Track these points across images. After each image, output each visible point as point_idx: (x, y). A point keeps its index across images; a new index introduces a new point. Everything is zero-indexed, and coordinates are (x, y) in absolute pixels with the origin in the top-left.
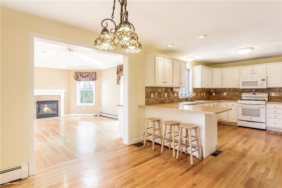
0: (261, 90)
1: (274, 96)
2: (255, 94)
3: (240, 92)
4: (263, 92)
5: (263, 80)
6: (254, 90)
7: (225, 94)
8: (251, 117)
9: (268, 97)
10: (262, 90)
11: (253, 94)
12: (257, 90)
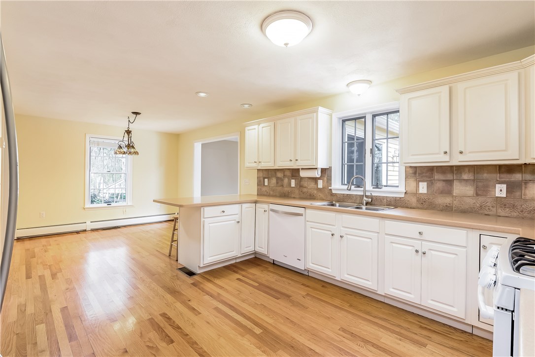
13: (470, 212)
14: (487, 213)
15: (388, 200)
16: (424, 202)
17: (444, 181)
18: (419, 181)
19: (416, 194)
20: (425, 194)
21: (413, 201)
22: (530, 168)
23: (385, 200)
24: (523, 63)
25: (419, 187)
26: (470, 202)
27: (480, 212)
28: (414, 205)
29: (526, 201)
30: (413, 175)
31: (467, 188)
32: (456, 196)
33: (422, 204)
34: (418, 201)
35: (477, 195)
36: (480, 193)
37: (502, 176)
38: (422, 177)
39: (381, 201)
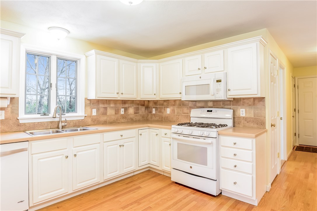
0: (221, 103)
1: (244, 115)
2: (211, 111)
3: (190, 107)
4: (226, 107)
5: (218, 81)
6: (210, 104)
7: (168, 111)
8: (192, 164)
9: (234, 118)
10: (223, 104)
11: (208, 111)
12: (215, 103)
13: (114, 123)
14: (119, 122)
15: (74, 122)
16: (95, 120)
17: (104, 108)
18: (92, 108)
19: (90, 116)
20: (95, 116)
21: (89, 121)
22: (130, 101)
23: (72, 123)
24: (138, 61)
25: (92, 112)
26: (114, 118)
27: (117, 122)
28: (90, 123)
29: (129, 115)
30: (89, 105)
31: (113, 111)
32: (108, 116)
33: (94, 122)
34: (92, 120)
35: (116, 114)
36: (116, 113)
37: (123, 105)
38: (94, 106)
39: (69, 124)
